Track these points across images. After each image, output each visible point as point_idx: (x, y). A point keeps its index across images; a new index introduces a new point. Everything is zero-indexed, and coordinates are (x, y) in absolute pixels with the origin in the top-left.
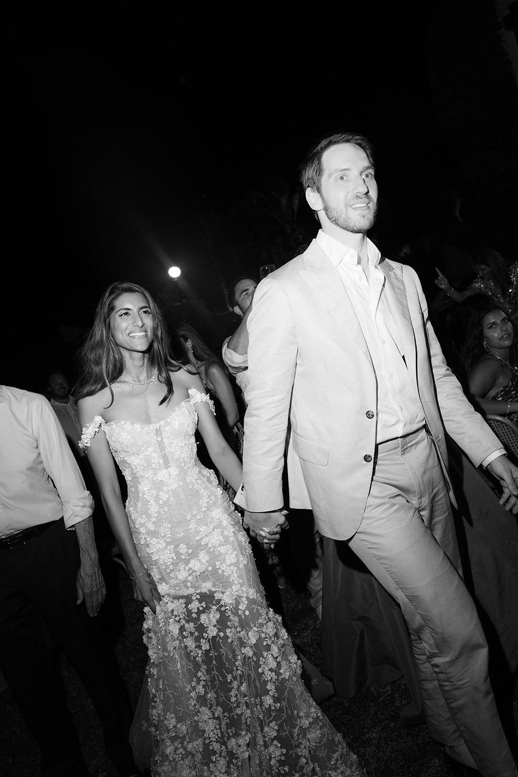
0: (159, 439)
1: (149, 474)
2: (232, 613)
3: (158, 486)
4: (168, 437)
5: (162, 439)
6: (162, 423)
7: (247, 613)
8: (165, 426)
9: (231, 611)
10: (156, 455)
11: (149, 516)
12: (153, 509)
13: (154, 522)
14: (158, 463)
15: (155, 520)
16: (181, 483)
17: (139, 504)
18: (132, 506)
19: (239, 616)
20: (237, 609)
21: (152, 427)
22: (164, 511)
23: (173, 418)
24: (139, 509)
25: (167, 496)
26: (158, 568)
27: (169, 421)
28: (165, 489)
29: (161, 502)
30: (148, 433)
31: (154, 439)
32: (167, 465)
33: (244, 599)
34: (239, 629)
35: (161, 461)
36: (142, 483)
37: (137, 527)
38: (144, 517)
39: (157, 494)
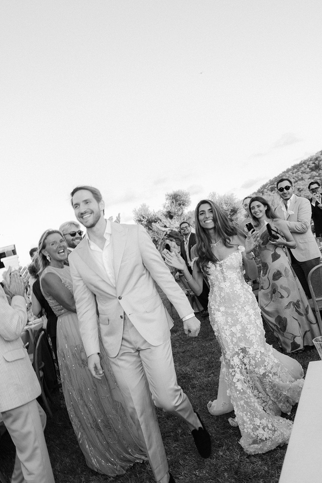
0: (221, 268)
1: (217, 283)
2: (252, 359)
3: (221, 289)
4: (225, 268)
6: (222, 262)
7: (260, 360)
9: (252, 358)
10: (220, 275)
11: (216, 302)
14: (221, 279)
15: (218, 304)
19: (255, 361)
20: (255, 357)
21: (218, 263)
22: (222, 301)
23: (227, 260)
25: (224, 295)
27: (225, 261)
28: (224, 291)
31: (219, 268)
32: (224, 281)
33: (259, 353)
34: (254, 367)
39: (220, 293)
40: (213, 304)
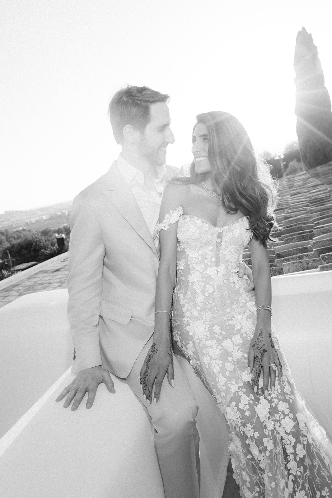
0: (219, 241)
1: (200, 267)
3: (207, 279)
4: (226, 242)
5: (221, 242)
6: (226, 228)
8: (227, 231)
10: (212, 254)
12: (200, 299)
13: (198, 310)
14: (211, 260)
15: (199, 308)
16: (225, 281)
17: (188, 292)
18: (182, 292)
21: (217, 229)
22: (209, 302)
23: (235, 227)
24: (188, 297)
25: (213, 290)
26: (193, 343)
27: (232, 228)
28: (211, 283)
29: (207, 294)
30: (212, 234)
31: (215, 239)
32: (217, 264)
35: (214, 260)
36: (193, 274)
37: (184, 311)
38: (191, 304)
39: (204, 287)
40: (189, 308)
